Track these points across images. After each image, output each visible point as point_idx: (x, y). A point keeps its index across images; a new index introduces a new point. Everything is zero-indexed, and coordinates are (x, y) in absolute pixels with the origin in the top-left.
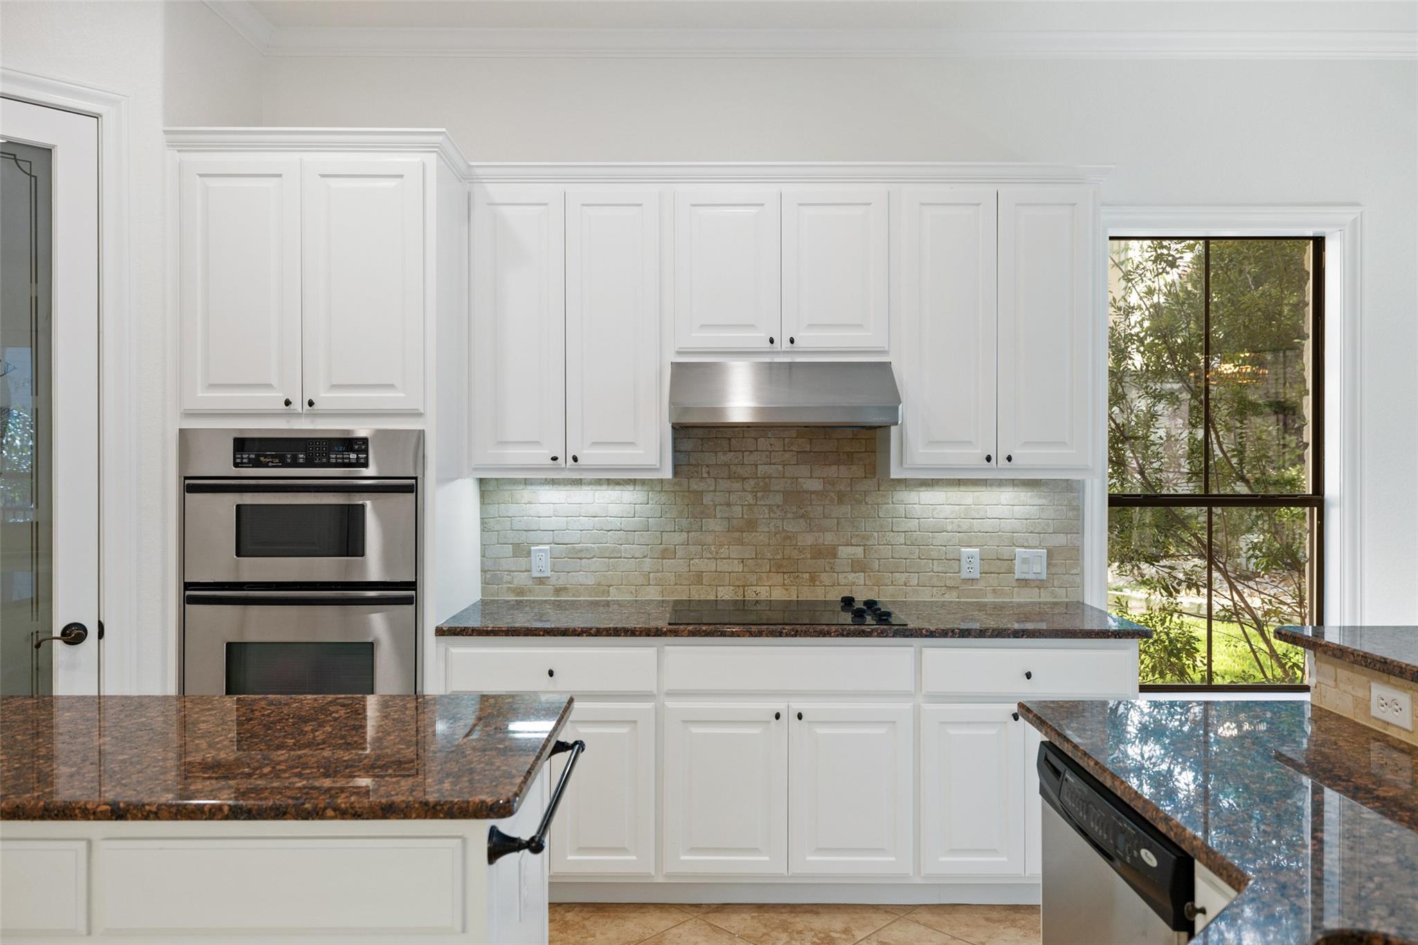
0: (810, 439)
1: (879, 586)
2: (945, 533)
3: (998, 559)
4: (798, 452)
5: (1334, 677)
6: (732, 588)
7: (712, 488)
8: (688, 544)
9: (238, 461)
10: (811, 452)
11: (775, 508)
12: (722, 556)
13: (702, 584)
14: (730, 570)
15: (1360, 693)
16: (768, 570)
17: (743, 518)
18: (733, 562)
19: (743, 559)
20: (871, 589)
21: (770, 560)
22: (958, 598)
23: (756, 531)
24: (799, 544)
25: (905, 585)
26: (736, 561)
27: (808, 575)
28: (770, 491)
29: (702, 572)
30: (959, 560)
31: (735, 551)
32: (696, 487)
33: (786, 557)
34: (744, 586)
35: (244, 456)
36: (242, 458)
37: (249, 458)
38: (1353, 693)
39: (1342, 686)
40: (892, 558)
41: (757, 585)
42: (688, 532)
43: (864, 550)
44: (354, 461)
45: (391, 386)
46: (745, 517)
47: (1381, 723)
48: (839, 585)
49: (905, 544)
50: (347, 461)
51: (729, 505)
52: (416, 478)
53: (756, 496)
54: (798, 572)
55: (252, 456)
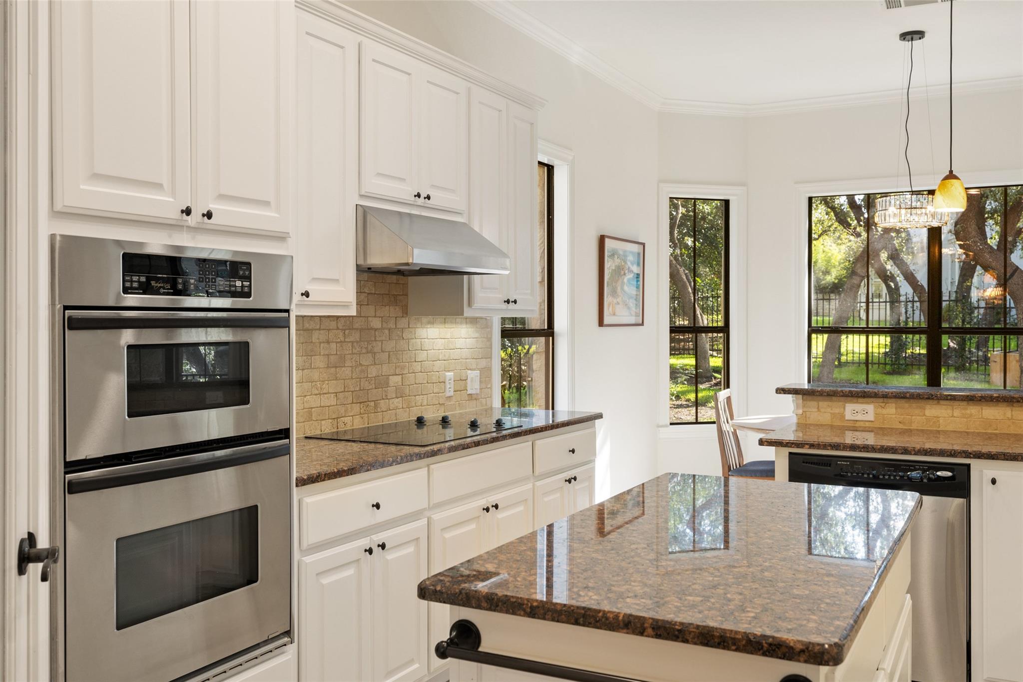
0: (375, 283)
1: (409, 408)
2: (438, 361)
3: (461, 380)
4: (368, 294)
5: (817, 407)
6: (330, 421)
7: (318, 327)
8: (302, 382)
9: (128, 284)
10: (375, 294)
11: (355, 344)
12: (324, 392)
13: (312, 420)
14: (329, 405)
15: (837, 411)
16: (351, 402)
17: (337, 354)
18: (330, 397)
19: (336, 393)
20: (405, 411)
21: (352, 392)
22: (444, 412)
23: (345, 366)
24: (369, 376)
25: (421, 406)
26: (332, 395)
27: (373, 402)
28: (353, 329)
29: (312, 408)
30: (444, 382)
31: (332, 386)
32: (308, 325)
33: (362, 389)
34: (337, 418)
35: (135, 278)
36: (132, 281)
37: (139, 282)
38: (831, 412)
39: (822, 410)
40: (416, 384)
41: (345, 416)
42: (303, 370)
43: (402, 378)
44: (239, 290)
45: (267, 204)
46: (338, 353)
47: (851, 422)
48: (390, 410)
49: (421, 372)
50: (233, 289)
51: (328, 342)
52: (287, 311)
53: (344, 333)
54: (368, 401)
55: (143, 279)
